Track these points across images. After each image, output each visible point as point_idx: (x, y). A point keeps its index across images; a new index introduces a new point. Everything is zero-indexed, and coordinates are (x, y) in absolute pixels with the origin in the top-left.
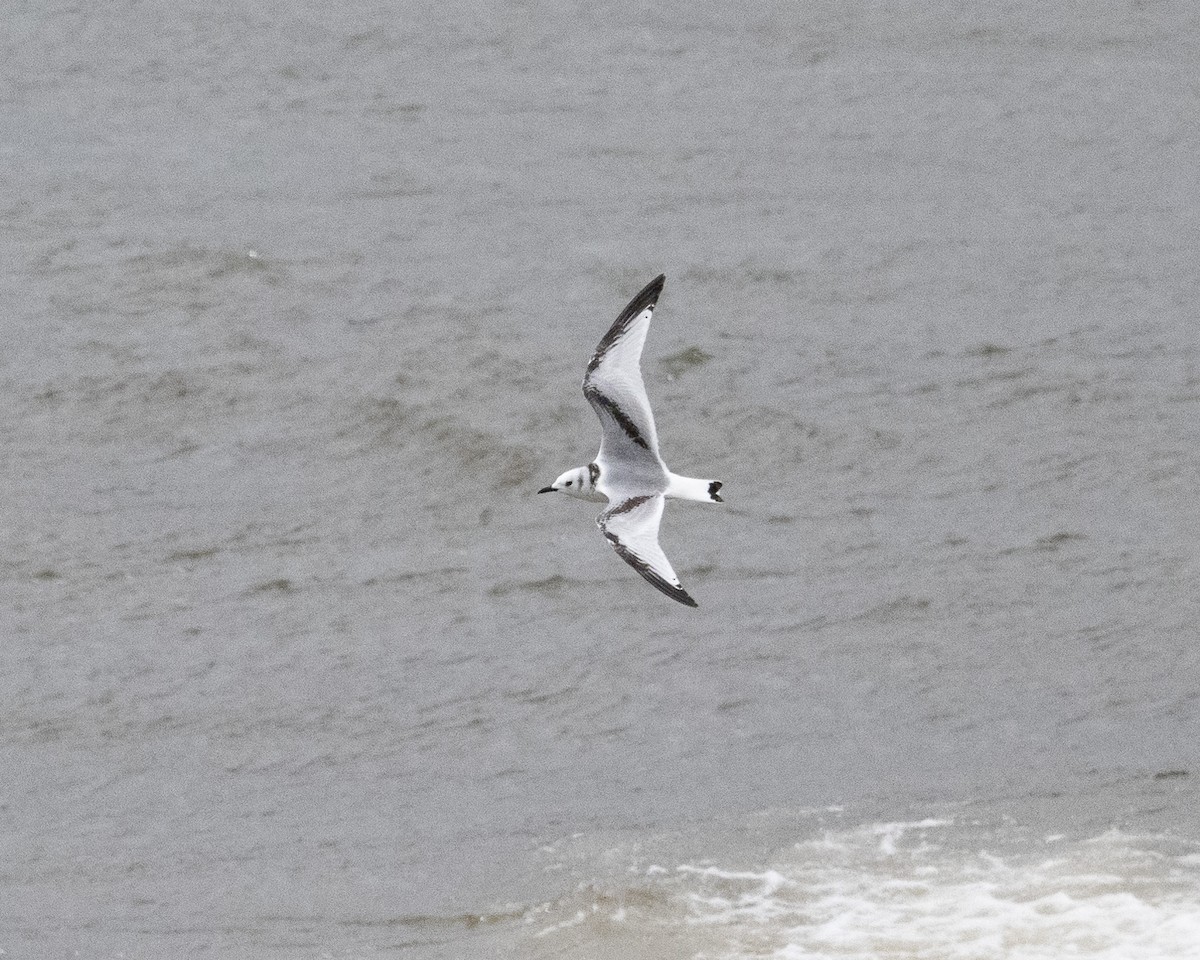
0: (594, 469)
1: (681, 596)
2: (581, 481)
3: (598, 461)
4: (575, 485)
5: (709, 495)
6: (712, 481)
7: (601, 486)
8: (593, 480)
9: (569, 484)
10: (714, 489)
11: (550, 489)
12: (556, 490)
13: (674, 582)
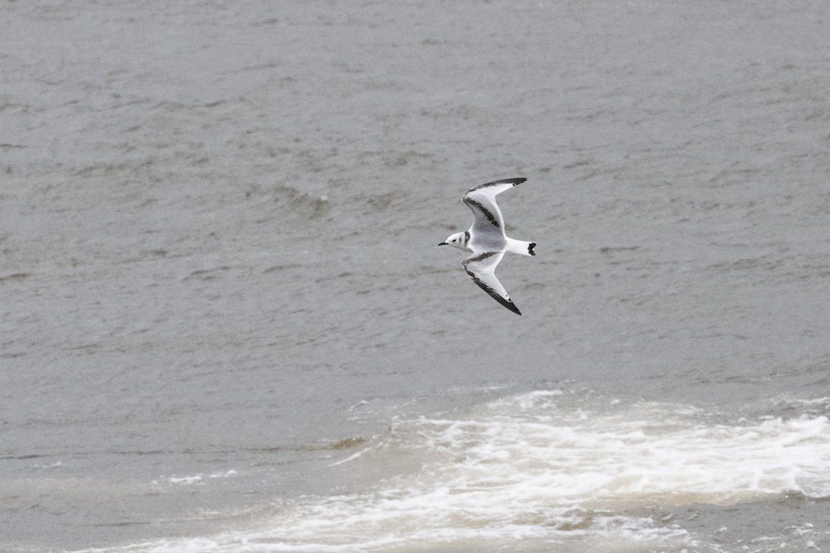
0: (467, 234)
1: (511, 306)
2: (460, 240)
3: (470, 231)
4: (457, 241)
5: (528, 251)
6: (531, 243)
7: (470, 246)
8: (466, 241)
9: (454, 241)
10: (531, 247)
11: (444, 244)
12: (447, 244)
13: (507, 298)
